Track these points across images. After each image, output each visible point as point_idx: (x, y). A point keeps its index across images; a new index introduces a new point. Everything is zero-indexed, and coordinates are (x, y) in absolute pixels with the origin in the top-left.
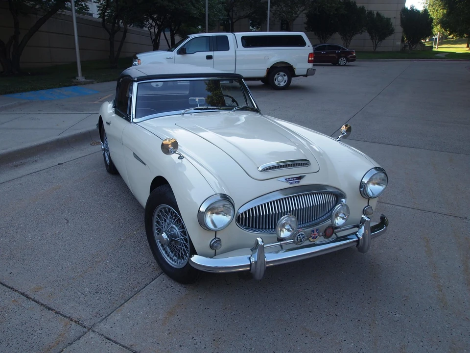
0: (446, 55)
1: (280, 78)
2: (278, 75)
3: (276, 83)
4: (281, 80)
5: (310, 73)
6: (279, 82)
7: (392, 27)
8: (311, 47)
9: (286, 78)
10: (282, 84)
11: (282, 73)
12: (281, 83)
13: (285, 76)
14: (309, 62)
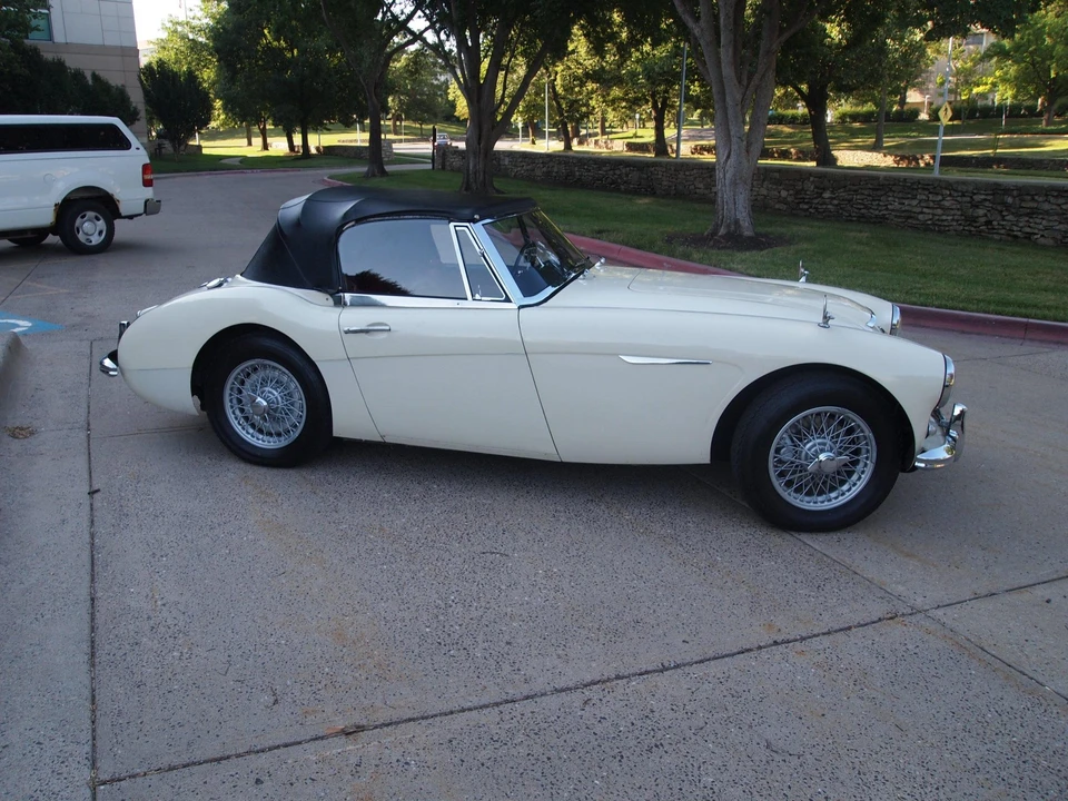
0: (241, 162)
1: (87, 226)
2: (83, 217)
3: (81, 237)
4: (90, 229)
5: (150, 208)
6: (87, 234)
7: (134, 105)
8: (143, 152)
9: (101, 224)
10: (96, 240)
11: (90, 214)
12: (92, 238)
13: (98, 220)
14: (147, 183)
